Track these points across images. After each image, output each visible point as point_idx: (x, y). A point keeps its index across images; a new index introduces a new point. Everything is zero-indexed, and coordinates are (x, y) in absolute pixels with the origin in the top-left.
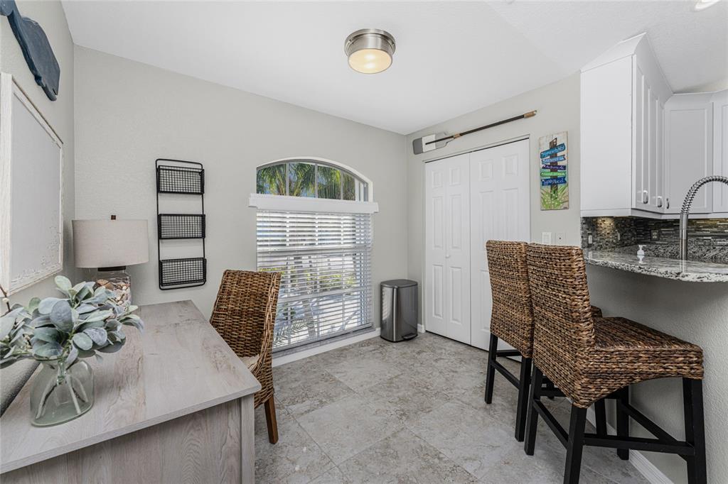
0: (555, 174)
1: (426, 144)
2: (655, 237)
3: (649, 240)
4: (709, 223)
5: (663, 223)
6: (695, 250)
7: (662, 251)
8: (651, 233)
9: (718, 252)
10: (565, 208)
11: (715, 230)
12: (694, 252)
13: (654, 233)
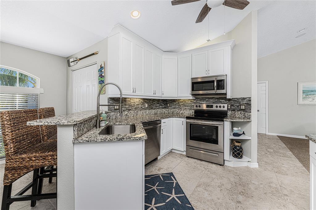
0: (102, 79)
1: (71, 62)
3: (167, 107)
4: (181, 101)
7: (170, 111)
10: (104, 94)
11: (182, 103)
13: (168, 104)
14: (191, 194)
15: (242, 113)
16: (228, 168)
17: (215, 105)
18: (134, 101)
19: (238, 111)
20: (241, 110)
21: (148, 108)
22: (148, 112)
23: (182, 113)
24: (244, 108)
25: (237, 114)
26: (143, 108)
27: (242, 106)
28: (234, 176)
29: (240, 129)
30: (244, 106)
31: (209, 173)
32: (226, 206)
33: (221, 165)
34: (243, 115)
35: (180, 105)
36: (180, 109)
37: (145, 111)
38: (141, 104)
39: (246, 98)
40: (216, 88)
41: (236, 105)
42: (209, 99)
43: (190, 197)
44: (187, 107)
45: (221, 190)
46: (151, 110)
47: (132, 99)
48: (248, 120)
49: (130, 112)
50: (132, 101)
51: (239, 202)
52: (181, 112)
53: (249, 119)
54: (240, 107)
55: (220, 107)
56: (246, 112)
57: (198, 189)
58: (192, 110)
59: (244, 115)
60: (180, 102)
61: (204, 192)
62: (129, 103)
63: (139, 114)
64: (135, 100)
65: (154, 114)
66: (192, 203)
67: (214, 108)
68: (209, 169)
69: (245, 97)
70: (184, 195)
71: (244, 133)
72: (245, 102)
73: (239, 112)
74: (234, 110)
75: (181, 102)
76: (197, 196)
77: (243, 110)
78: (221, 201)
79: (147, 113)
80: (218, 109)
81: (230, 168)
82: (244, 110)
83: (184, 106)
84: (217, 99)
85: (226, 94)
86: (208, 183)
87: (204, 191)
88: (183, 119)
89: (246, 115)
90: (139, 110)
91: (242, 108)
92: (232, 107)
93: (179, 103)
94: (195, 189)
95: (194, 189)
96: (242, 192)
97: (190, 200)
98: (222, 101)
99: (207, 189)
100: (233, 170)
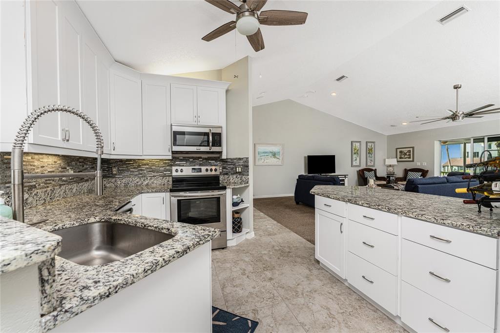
2: (114, 172)
3: (111, 175)
4: (145, 162)
5: (120, 161)
6: (138, 180)
7: (119, 182)
8: (112, 170)
9: (149, 181)
11: (147, 166)
12: (137, 182)
13: (114, 170)
14: (224, 303)
15: (238, 176)
16: (233, 249)
17: (203, 168)
18: (42, 165)
19: (232, 174)
20: (237, 173)
21: (75, 180)
22: (75, 188)
23: (147, 185)
24: (240, 171)
25: (232, 179)
26: (64, 181)
27: (237, 168)
28: (245, 254)
29: (239, 196)
30: (240, 168)
31: (220, 264)
32: (266, 290)
33: (223, 248)
34: (239, 179)
35: (142, 170)
36: (142, 177)
37: (70, 187)
38: (60, 169)
39: (242, 159)
40: (211, 144)
41: (229, 168)
42: (194, 159)
43: (227, 307)
44: (158, 172)
45: (248, 277)
46: (82, 184)
47: (36, 157)
48: (246, 185)
49: (35, 192)
50: (36, 163)
51: (271, 279)
52: (145, 183)
53: (247, 183)
54: (234, 169)
55: (211, 170)
56: (243, 175)
57: (227, 291)
58: (168, 178)
59: (241, 179)
60: (142, 165)
61: (236, 291)
62: (30, 167)
63: (56, 195)
64: (45, 160)
65: (87, 192)
66: (236, 312)
67: (204, 173)
68: (216, 259)
69: (241, 157)
70: (218, 310)
71: (242, 201)
72: (241, 162)
73: (235, 176)
74: (227, 174)
75: (145, 165)
76: (233, 301)
77: (239, 172)
78: (258, 288)
79: (74, 190)
80: (209, 173)
81: (234, 248)
82: (241, 172)
83: (150, 171)
84: (206, 159)
85: (220, 153)
86: (230, 277)
87: (235, 289)
88: (163, 195)
89: (244, 179)
90: (54, 186)
91: (238, 171)
92: (224, 170)
93: (139, 166)
94: (223, 293)
95: (222, 295)
96: (264, 267)
97: (230, 310)
98: (212, 162)
99: (235, 285)
100: (238, 248)
